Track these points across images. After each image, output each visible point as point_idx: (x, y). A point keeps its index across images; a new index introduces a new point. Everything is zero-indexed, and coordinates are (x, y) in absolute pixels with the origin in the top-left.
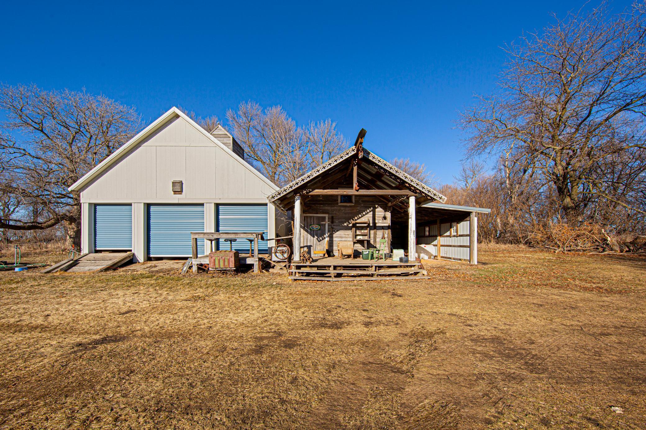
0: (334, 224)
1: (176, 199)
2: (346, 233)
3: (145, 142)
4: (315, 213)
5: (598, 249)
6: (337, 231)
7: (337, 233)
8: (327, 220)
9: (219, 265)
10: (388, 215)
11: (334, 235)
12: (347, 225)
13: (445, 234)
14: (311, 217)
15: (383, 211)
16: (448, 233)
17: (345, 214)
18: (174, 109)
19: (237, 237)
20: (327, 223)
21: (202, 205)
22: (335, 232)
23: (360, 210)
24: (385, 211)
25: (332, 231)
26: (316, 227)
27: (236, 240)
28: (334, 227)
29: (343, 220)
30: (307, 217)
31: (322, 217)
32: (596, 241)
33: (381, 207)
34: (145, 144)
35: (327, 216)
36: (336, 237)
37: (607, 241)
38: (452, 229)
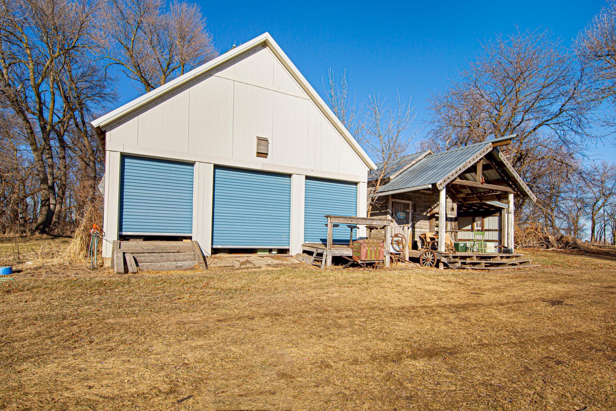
0: (416, 213)
1: (259, 164)
2: (425, 224)
3: (218, 71)
4: (401, 199)
5: (543, 245)
6: (419, 220)
7: (418, 223)
8: (411, 208)
9: (371, 257)
10: (455, 206)
11: (416, 226)
12: (426, 214)
13: (464, 228)
14: (398, 203)
15: (452, 202)
16: (469, 227)
17: (425, 202)
18: (266, 36)
19: (339, 222)
20: (410, 211)
21: (290, 176)
22: (417, 222)
23: (435, 199)
24: (453, 202)
25: (415, 220)
26: (401, 215)
27: (339, 225)
28: (416, 216)
29: (423, 209)
30: (395, 202)
31: (407, 203)
32: (541, 238)
33: (451, 198)
34: (219, 74)
35: (410, 202)
36: (417, 228)
37: (549, 239)
38: (475, 223)
